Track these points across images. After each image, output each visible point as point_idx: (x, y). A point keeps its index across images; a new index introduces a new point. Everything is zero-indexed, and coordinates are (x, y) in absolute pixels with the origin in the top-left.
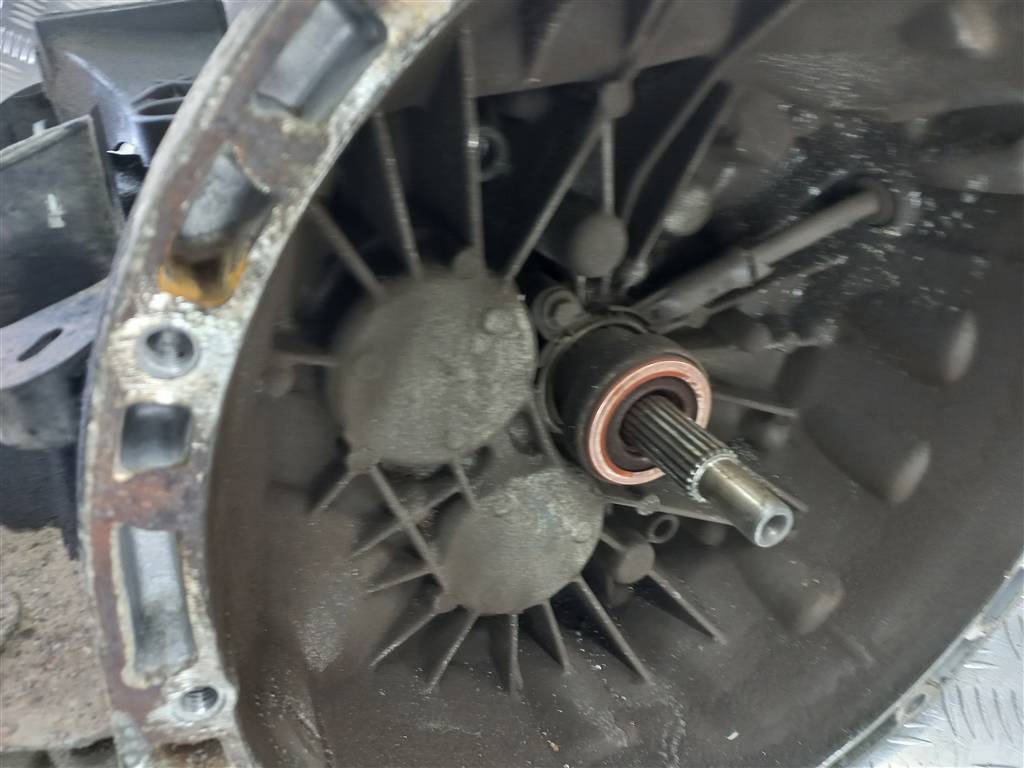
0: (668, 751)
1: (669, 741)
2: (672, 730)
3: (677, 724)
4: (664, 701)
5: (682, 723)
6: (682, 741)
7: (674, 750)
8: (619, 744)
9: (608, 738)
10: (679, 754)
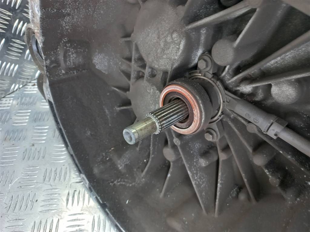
0: (121, 181)
1: (124, 181)
2: (127, 182)
3: (130, 183)
4: (137, 180)
5: (131, 185)
6: (124, 185)
7: (121, 183)
8: (119, 166)
9: (119, 162)
10: (120, 185)
